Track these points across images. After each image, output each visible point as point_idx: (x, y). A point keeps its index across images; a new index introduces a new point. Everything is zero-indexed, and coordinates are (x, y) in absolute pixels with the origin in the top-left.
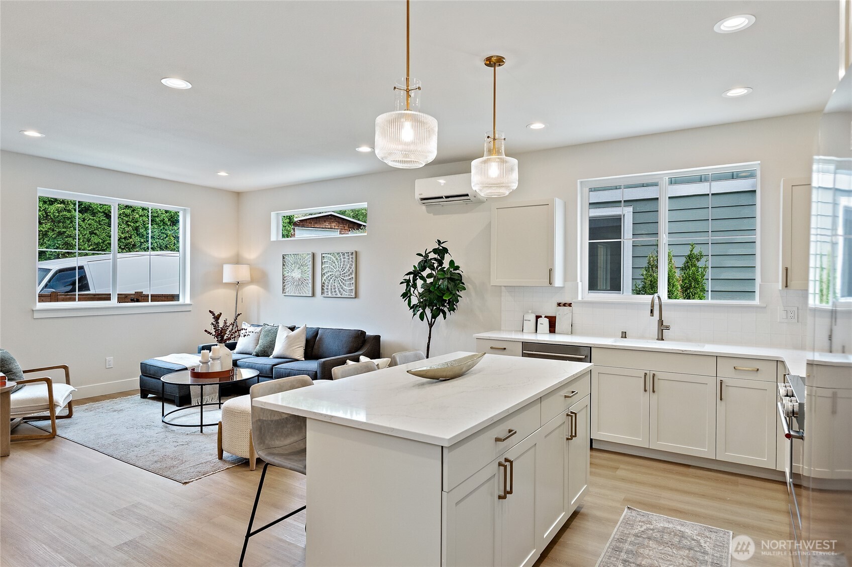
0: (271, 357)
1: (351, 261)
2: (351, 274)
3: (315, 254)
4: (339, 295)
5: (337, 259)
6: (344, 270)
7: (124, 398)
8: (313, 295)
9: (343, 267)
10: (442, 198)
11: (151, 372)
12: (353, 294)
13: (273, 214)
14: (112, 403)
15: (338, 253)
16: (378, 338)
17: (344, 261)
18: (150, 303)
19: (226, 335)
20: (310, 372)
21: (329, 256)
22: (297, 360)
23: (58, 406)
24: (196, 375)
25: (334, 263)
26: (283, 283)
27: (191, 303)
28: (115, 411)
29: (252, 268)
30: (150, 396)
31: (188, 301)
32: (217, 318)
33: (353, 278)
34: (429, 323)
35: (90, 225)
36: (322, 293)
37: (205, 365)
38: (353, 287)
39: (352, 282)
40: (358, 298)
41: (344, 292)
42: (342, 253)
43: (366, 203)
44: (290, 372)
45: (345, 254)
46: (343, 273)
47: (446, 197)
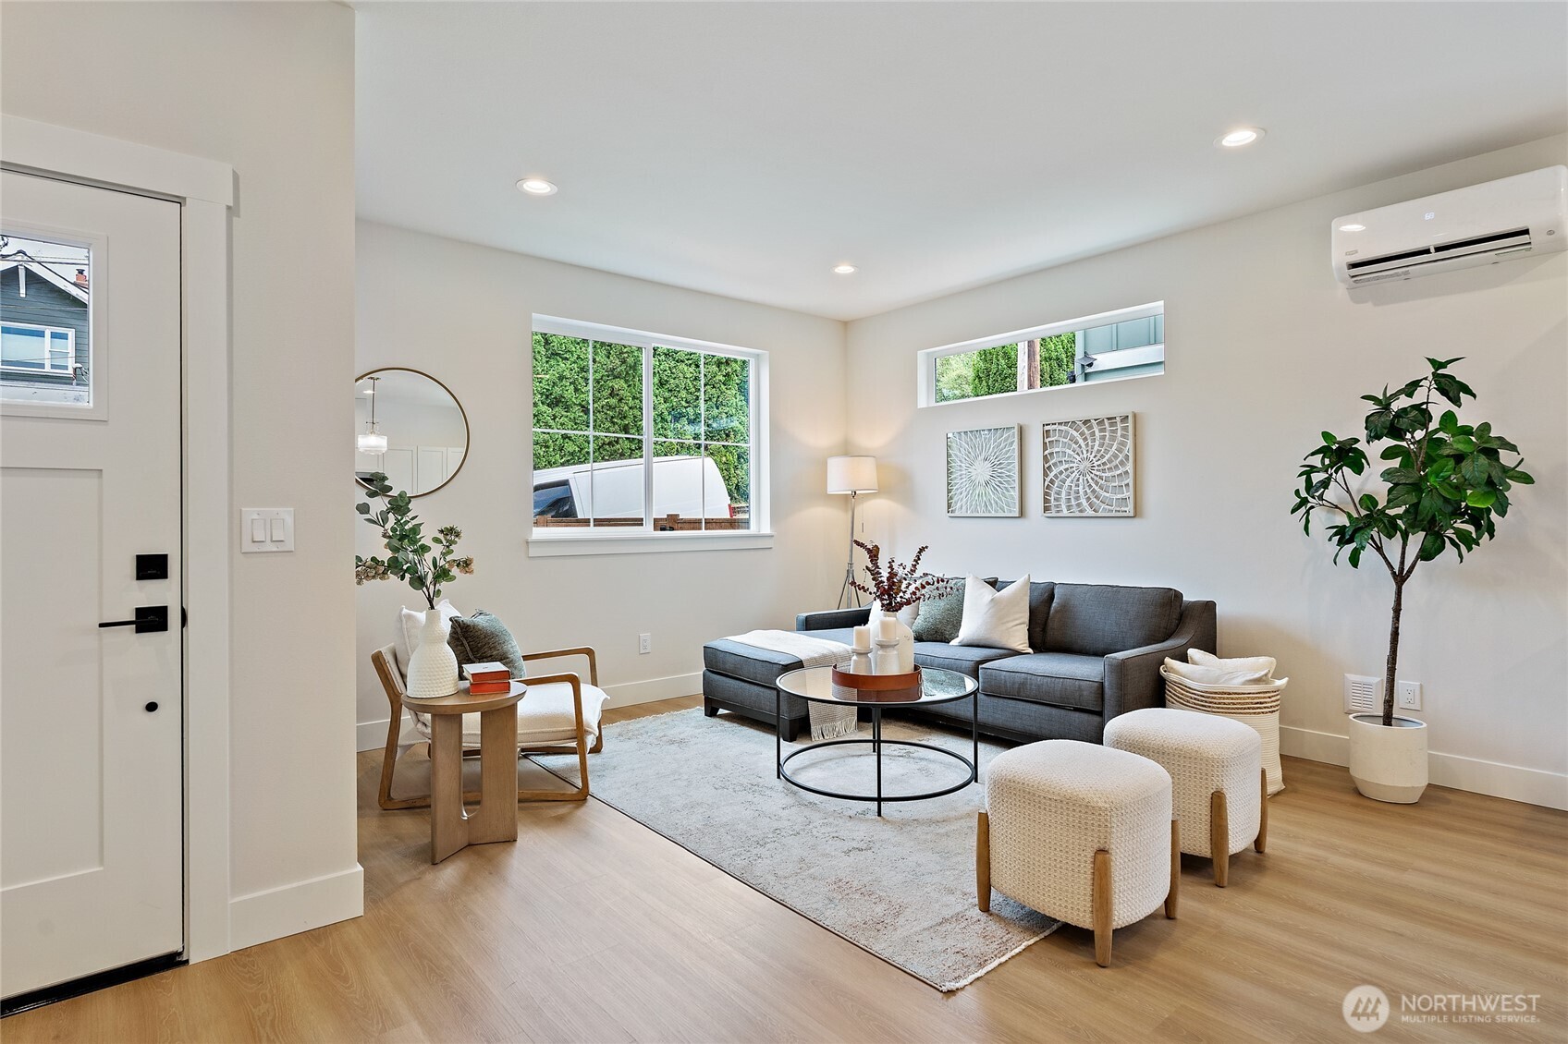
1: (1122, 436)
2: (1122, 463)
3: (1024, 428)
4: (1090, 512)
5: (1082, 434)
6: (1102, 456)
7: (676, 713)
8: (1022, 514)
9: (1099, 451)
10: (1427, 251)
11: (727, 667)
12: (1130, 509)
13: (921, 355)
14: (659, 722)
15: (1086, 422)
16: (1209, 607)
17: (1103, 438)
18: (703, 532)
20: (1081, 683)
21: (1062, 428)
22: (1017, 653)
24: (845, 680)
25: (1076, 443)
26: (949, 491)
27: (773, 533)
28: (672, 742)
29: (879, 467)
30: (721, 711)
31: (766, 529)
33: (1126, 472)
34: (1394, 573)
36: (1046, 509)
37: (863, 659)
38: (1129, 494)
39: (1126, 482)
40: (1141, 516)
41: (1103, 505)
42: (1096, 420)
43: (1161, 303)
44: (1027, 679)
45: (1106, 420)
46: (1099, 463)
47: (1438, 249)
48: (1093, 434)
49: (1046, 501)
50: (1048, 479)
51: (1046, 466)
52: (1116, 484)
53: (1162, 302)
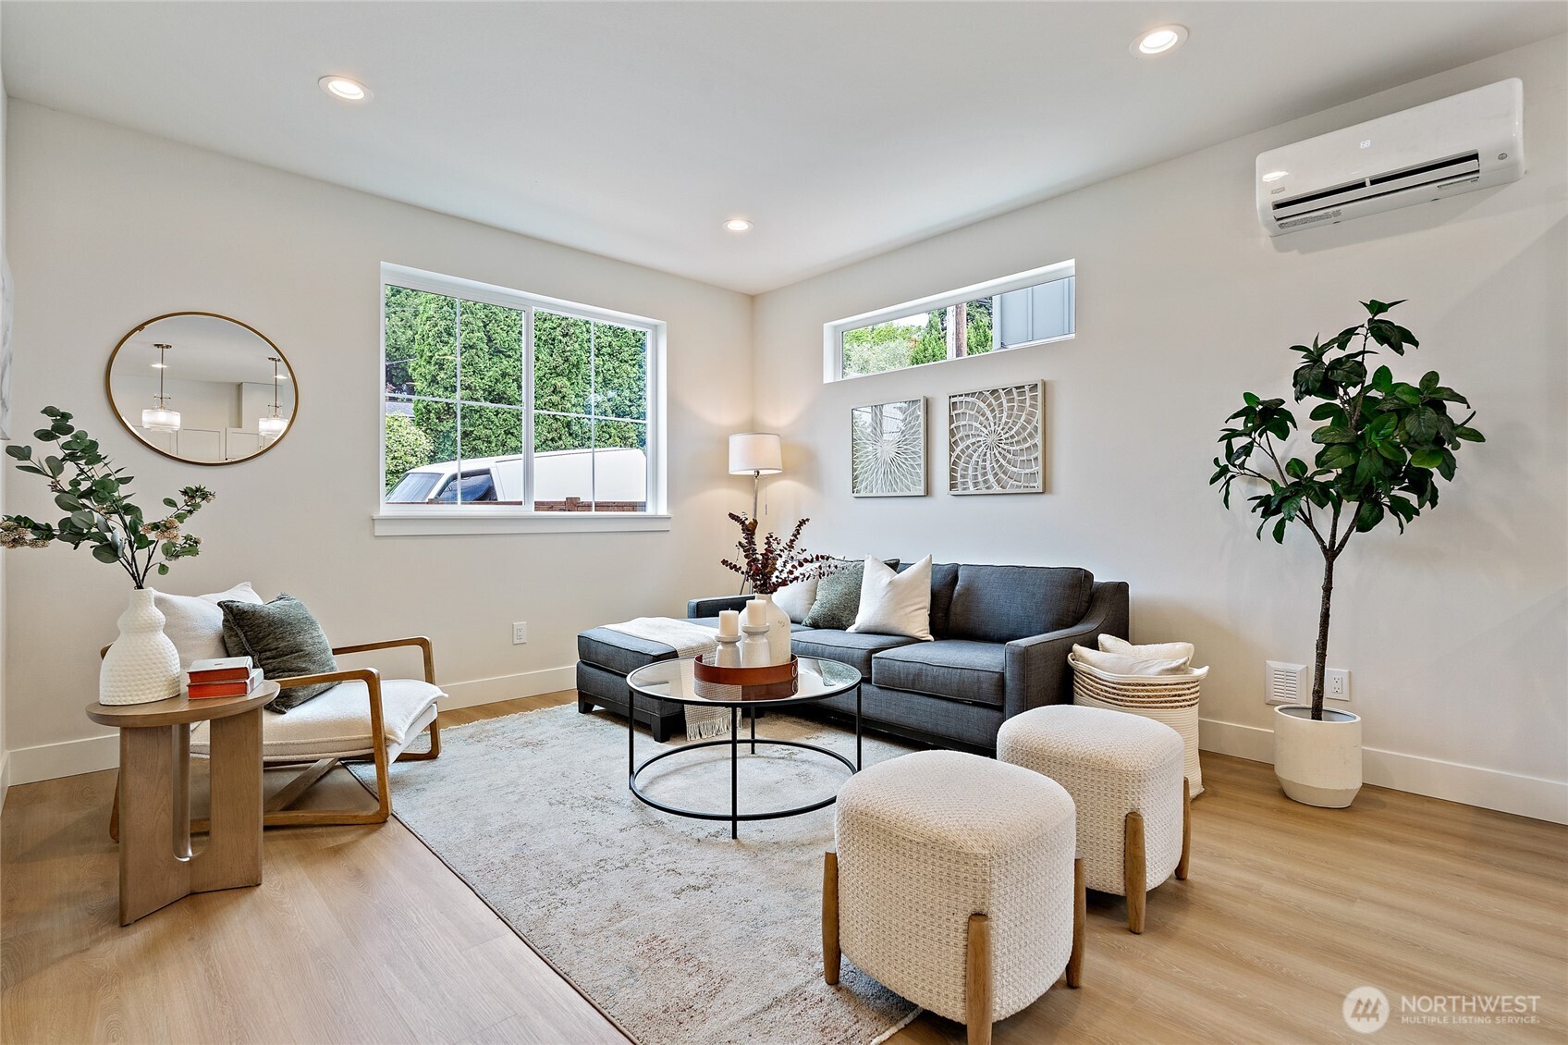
0: (851, 629)
1: (1031, 406)
2: (1031, 435)
3: (930, 401)
4: (997, 489)
5: (989, 405)
6: (1010, 429)
7: (547, 709)
8: (928, 492)
9: (1006, 423)
10: (1363, 185)
11: (599, 658)
12: (1038, 485)
13: (828, 327)
14: (523, 720)
15: (993, 392)
16: (1122, 589)
17: (1011, 408)
18: (593, 513)
19: (776, 573)
20: (981, 674)
21: (969, 399)
22: (917, 640)
23: (394, 741)
24: (710, 674)
25: (983, 415)
26: (854, 470)
27: (670, 515)
28: (526, 745)
29: (785, 446)
30: (596, 708)
31: (663, 510)
32: (750, 530)
33: (1035, 445)
34: (1324, 547)
35: (505, 420)
36: (952, 486)
37: (730, 649)
38: (1038, 468)
39: (1035, 456)
40: (1051, 493)
41: (1011, 482)
42: (1003, 390)
43: (1071, 262)
44: (922, 669)
45: (1014, 389)
46: (1007, 435)
47: (1373, 182)
48: (1001, 405)
49: (952, 478)
50: (954, 455)
51: (953, 440)
52: (1025, 458)
53: (1073, 260)
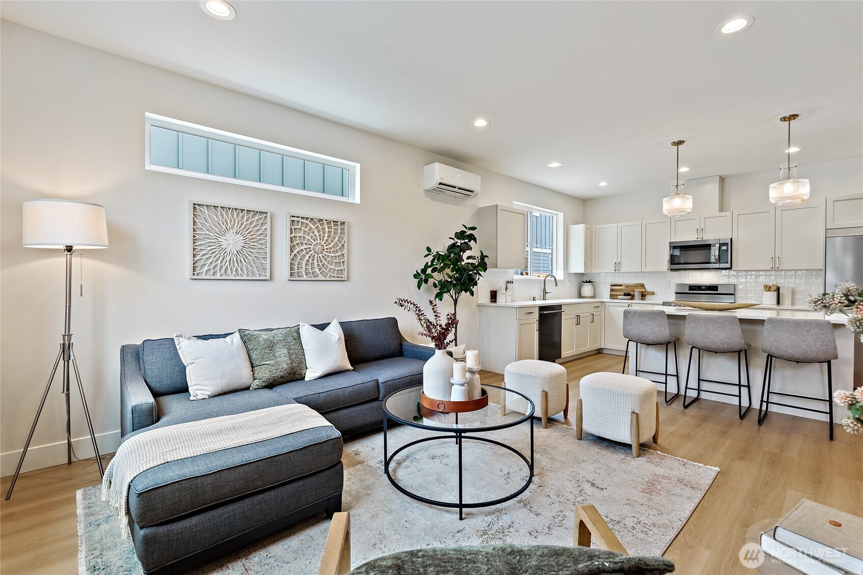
0: (310, 377)
1: (341, 233)
2: (341, 249)
3: (273, 215)
4: (321, 277)
5: (317, 228)
6: (330, 244)
8: (271, 277)
9: (327, 240)
10: (455, 187)
12: (345, 276)
17: (330, 232)
21: (304, 221)
25: (313, 232)
33: (343, 255)
36: (291, 274)
38: (344, 267)
39: (343, 260)
40: (351, 281)
41: (329, 274)
42: (326, 220)
43: (358, 165)
45: (332, 222)
46: (327, 247)
47: (458, 188)
48: (324, 229)
49: (291, 269)
50: (293, 254)
51: (292, 245)
52: (338, 261)
53: (361, 165)
